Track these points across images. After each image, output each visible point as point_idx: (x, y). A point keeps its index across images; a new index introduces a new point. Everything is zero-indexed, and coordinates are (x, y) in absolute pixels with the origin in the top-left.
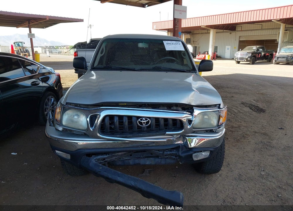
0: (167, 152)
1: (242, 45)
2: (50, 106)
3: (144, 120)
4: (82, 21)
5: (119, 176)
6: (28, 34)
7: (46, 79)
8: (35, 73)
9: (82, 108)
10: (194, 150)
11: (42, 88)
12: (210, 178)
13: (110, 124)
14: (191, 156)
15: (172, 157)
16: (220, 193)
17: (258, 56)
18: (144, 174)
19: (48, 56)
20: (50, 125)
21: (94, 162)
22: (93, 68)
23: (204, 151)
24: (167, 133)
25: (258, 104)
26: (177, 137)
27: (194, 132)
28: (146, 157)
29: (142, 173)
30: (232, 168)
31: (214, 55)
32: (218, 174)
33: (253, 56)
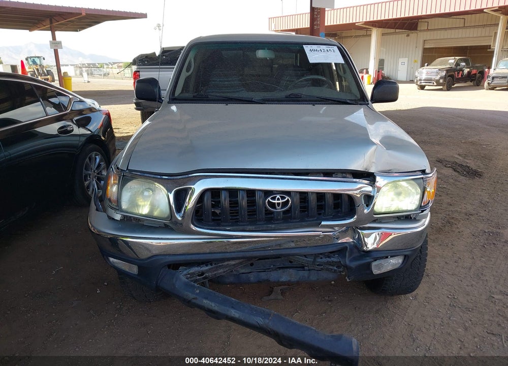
0: (321, 258)
1: (429, 56)
2: (94, 171)
3: (278, 199)
4: (144, 16)
5: (232, 307)
6: (50, 41)
7: (84, 122)
8: (66, 111)
9: (159, 177)
10: (375, 255)
11: (78, 138)
12: (396, 302)
13: (213, 206)
14: (368, 266)
15: (331, 267)
16: (418, 332)
17: (458, 76)
18: (272, 297)
19: (86, 82)
20: (97, 210)
21: (184, 279)
22: (173, 100)
23: (391, 257)
24: (323, 223)
25: (467, 163)
26: (340, 230)
27: (375, 221)
28: (280, 268)
29: (270, 295)
30: (435, 284)
31: (378, 75)
32: (410, 296)
33: (449, 76)
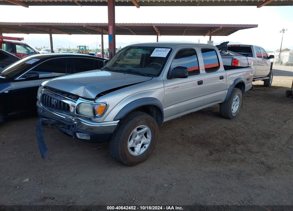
3: (54, 100)
4: (256, 26)
